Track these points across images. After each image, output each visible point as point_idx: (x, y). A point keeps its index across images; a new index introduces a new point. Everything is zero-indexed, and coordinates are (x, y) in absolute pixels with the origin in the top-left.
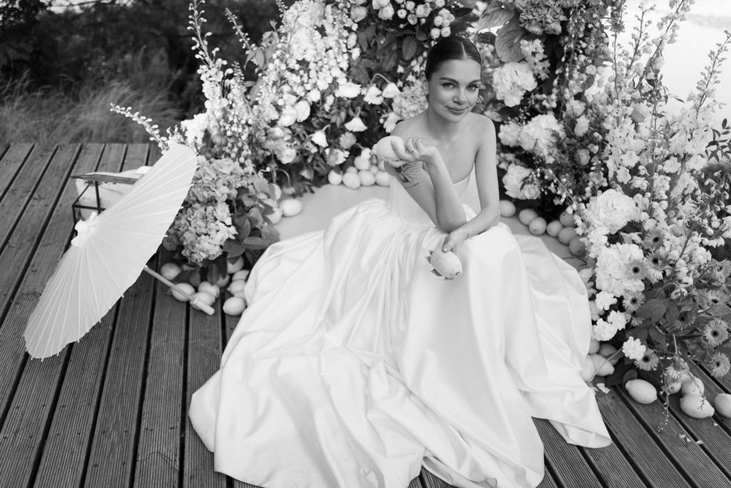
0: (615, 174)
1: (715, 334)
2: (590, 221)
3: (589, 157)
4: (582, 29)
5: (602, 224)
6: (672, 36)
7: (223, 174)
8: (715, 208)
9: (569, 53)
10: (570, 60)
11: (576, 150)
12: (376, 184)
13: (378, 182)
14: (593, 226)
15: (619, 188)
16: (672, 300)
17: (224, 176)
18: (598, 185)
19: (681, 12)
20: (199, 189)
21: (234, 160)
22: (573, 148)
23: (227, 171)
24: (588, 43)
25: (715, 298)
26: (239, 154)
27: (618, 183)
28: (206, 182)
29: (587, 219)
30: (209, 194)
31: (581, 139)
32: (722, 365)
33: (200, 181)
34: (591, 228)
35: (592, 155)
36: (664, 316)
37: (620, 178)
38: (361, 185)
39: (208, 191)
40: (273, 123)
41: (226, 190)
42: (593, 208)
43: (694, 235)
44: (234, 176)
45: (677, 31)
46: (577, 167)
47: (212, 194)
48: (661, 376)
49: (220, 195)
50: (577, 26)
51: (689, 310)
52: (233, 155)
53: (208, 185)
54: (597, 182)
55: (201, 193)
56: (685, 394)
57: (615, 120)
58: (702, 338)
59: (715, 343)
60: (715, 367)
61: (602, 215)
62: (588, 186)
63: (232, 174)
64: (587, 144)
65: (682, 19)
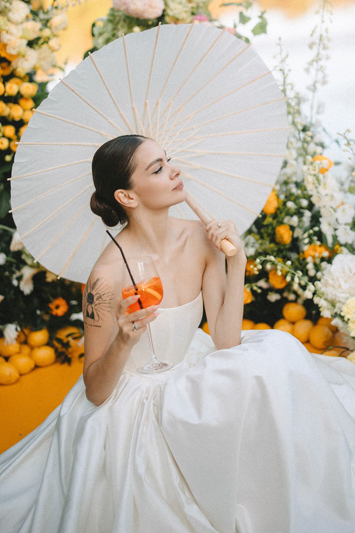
0: (335, 237)
2: (333, 297)
3: (291, 232)
5: (348, 295)
6: (324, 77)
11: (274, 229)
12: (36, 367)
13: (39, 364)
14: (340, 302)
15: (345, 250)
18: (318, 257)
19: (323, 53)
22: (270, 228)
27: (341, 245)
29: (330, 297)
34: (338, 305)
35: (292, 228)
37: (342, 239)
38: (21, 375)
42: (331, 282)
45: (326, 72)
46: (282, 248)
54: (317, 255)
57: (314, 178)
61: (345, 286)
62: (307, 263)
64: (283, 219)
65: (328, 58)
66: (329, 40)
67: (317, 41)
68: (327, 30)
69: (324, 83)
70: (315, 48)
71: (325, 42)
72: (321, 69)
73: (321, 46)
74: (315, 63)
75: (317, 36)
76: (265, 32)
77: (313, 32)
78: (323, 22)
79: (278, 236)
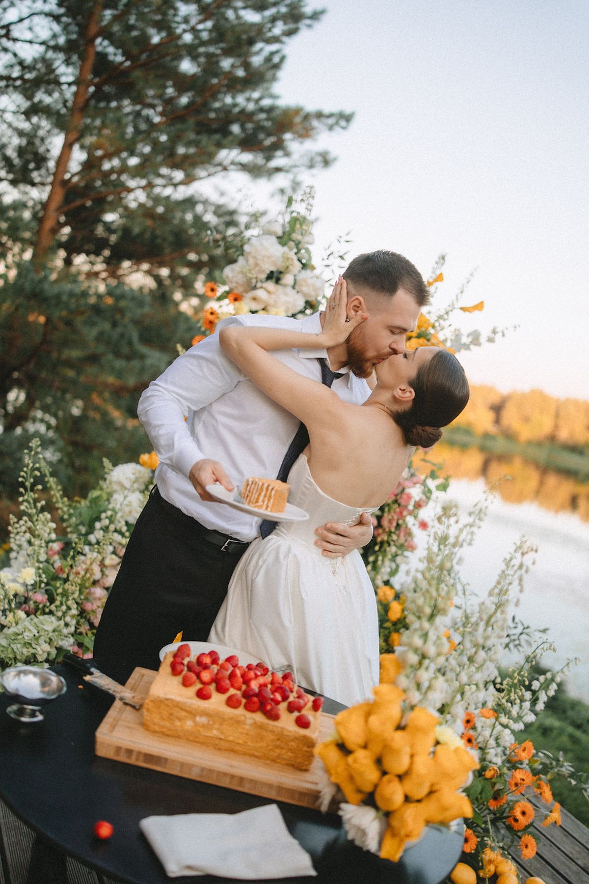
1: (524, 813)
4: (394, 524)
6: (471, 540)
7: (45, 631)
8: (518, 693)
9: (382, 543)
10: (383, 550)
11: (390, 633)
16: (486, 779)
17: (46, 633)
19: (477, 522)
20: (19, 646)
21: (60, 619)
22: (388, 631)
23: (50, 628)
24: (398, 536)
25: (523, 777)
26: (64, 614)
28: (26, 638)
30: (29, 652)
31: (395, 624)
32: (529, 846)
33: (20, 637)
36: (480, 794)
39: (28, 648)
40: (95, 583)
41: (46, 647)
43: (501, 717)
44: (56, 633)
45: (475, 537)
47: (33, 651)
48: (480, 858)
49: (41, 652)
50: (390, 521)
51: (502, 788)
52: (60, 614)
53: (30, 641)
55: (20, 650)
56: (501, 875)
58: (511, 819)
59: (524, 822)
60: (525, 849)
63: (54, 631)
64: (400, 629)
65: (479, 527)
66: (485, 515)
67: (477, 512)
68: (486, 508)
69: (470, 544)
70: (473, 517)
71: (482, 515)
72: (472, 533)
73: (478, 517)
74: (468, 527)
75: (478, 508)
76: (445, 491)
77: (476, 505)
78: (486, 500)
79: (391, 639)
